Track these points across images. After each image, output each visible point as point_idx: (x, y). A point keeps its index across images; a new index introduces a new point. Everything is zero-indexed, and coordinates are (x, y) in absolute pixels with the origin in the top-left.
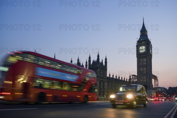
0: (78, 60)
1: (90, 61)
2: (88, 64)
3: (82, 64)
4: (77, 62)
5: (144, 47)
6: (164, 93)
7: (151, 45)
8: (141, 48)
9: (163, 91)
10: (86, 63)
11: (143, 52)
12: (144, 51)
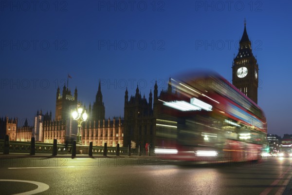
0: (137, 90)
1: (156, 91)
2: (153, 97)
3: (144, 97)
4: (136, 94)
5: (245, 69)
6: (276, 143)
7: (257, 66)
8: (239, 70)
9: (274, 141)
10: (151, 94)
11: (243, 76)
12: (246, 75)
